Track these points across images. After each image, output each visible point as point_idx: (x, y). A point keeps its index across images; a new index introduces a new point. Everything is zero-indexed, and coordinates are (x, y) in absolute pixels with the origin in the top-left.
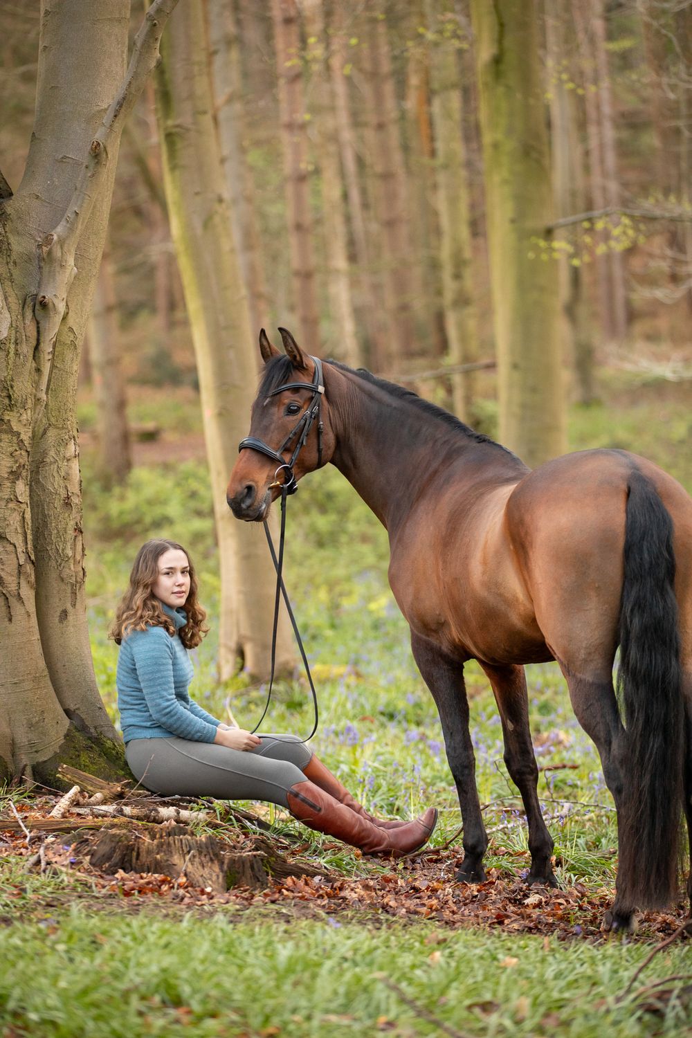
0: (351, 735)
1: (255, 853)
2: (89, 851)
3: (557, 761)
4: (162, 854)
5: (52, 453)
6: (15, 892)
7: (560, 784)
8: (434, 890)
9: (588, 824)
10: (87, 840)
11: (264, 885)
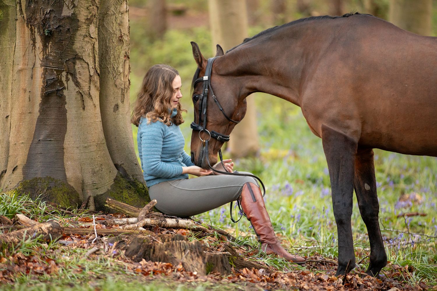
0: (288, 190)
1: (224, 253)
2: (125, 248)
3: (413, 211)
4: (168, 251)
5: (112, 9)
6: (79, 270)
7: (415, 225)
8: (332, 281)
9: (430, 249)
10: (124, 241)
11: (228, 272)
